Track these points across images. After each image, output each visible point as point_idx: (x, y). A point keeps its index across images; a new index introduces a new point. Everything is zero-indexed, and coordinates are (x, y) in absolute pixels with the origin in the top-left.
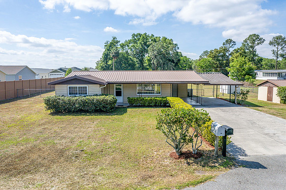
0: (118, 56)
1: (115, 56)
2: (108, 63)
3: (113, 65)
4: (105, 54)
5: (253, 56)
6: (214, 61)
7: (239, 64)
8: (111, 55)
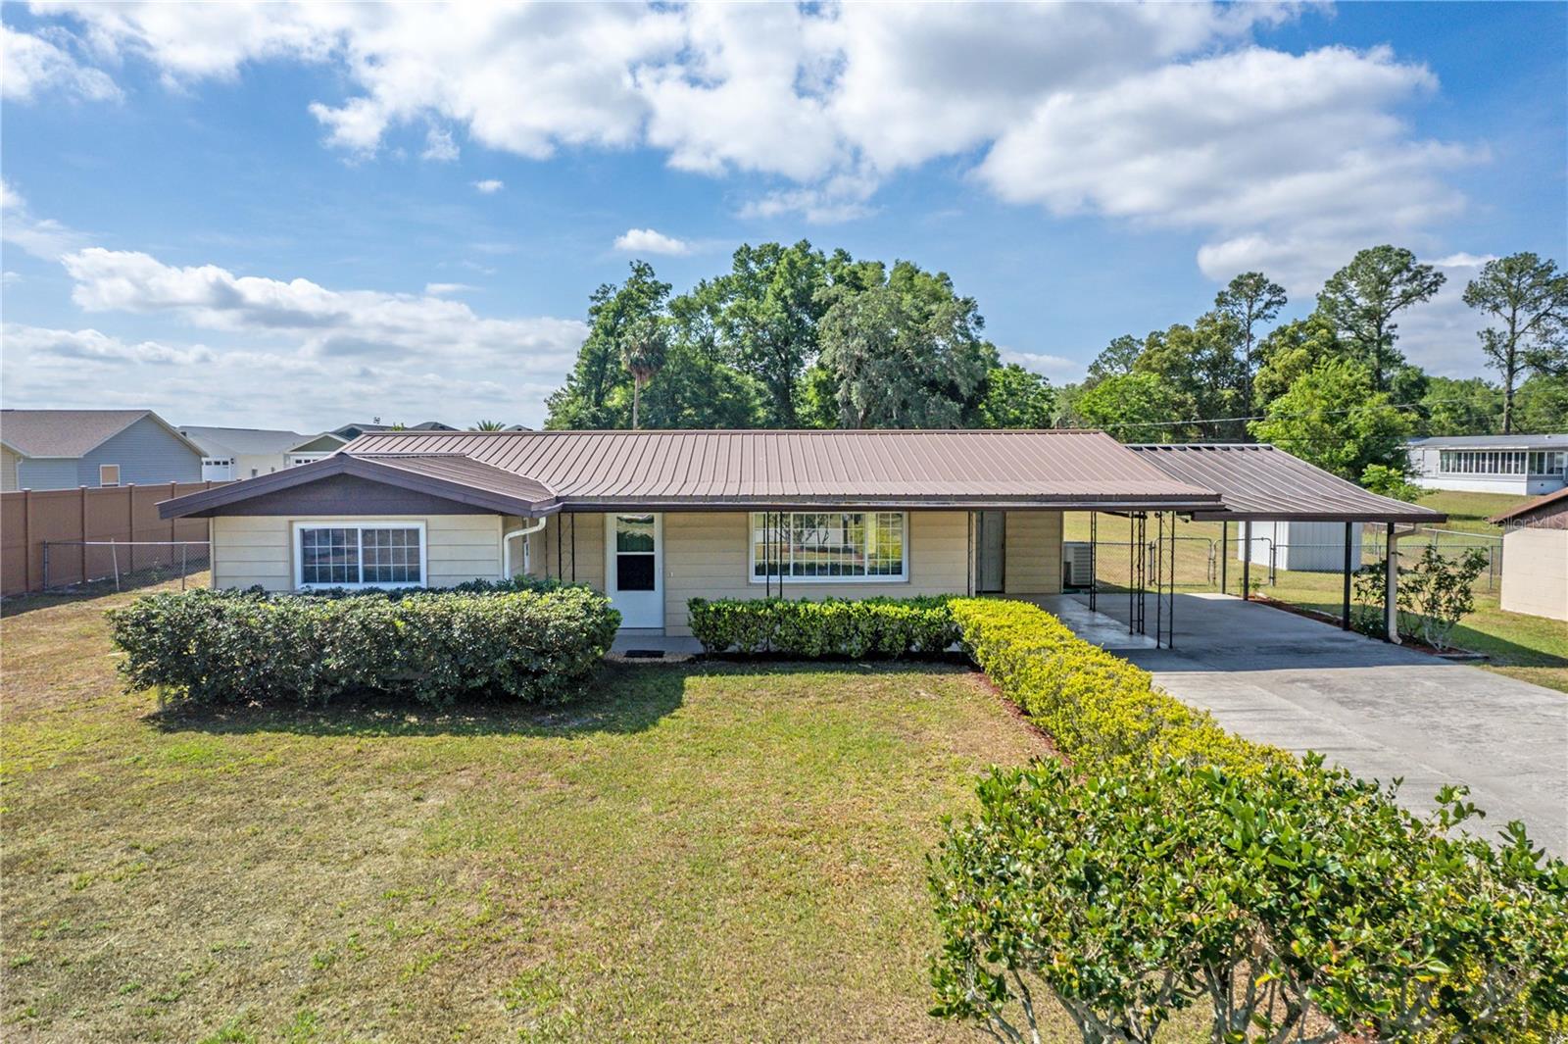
0: (661, 362)
1: (644, 365)
2: (609, 404)
3: (631, 411)
4: (591, 352)
5: (1381, 361)
6: (1171, 392)
7: (1324, 402)
8: (623, 357)
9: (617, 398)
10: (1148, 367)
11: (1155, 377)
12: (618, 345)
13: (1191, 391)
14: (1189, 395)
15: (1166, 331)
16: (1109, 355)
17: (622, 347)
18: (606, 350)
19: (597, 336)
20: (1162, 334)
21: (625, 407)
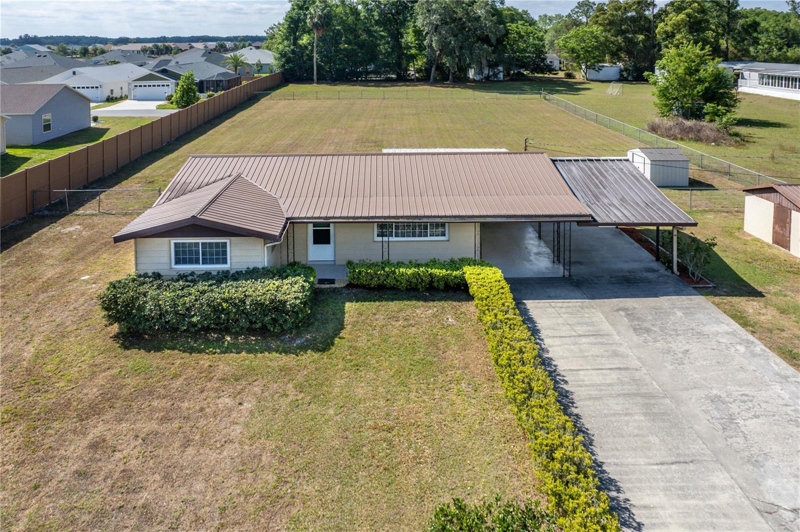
0: (328, 24)
1: (320, 26)
2: (300, 42)
3: (313, 46)
4: (290, 17)
5: (729, 18)
6: (609, 36)
7: (686, 64)
8: (308, 21)
9: (305, 40)
10: (596, 23)
11: (601, 28)
12: (305, 15)
13: (621, 35)
14: (619, 38)
15: (607, 3)
16: (577, 10)
17: (308, 17)
18: (299, 17)
19: (294, 9)
20: (604, 4)
21: (309, 44)
